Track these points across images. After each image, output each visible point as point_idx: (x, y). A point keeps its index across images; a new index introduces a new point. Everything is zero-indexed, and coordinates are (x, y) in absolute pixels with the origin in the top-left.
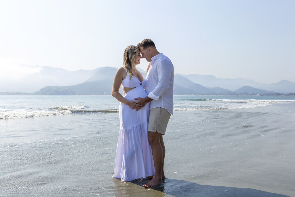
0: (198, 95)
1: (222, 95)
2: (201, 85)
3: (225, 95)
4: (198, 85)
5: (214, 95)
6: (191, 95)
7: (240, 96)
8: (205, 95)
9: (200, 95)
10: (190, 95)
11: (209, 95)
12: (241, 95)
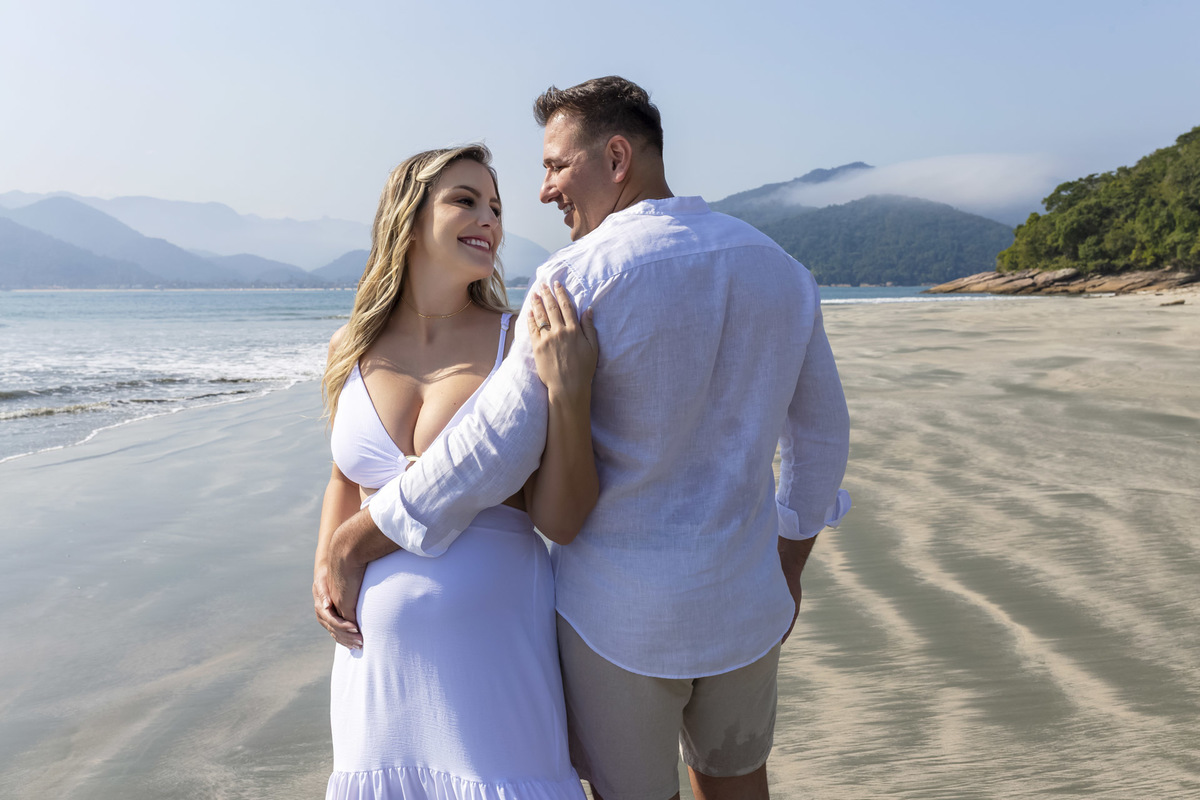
0: (162, 288)
1: (267, 285)
2: (173, 247)
3: (278, 285)
4: (160, 244)
5: (231, 285)
6: (130, 288)
7: (339, 289)
8: (192, 287)
9: (174, 287)
10: (127, 288)
11: (213, 287)
12: (343, 288)
